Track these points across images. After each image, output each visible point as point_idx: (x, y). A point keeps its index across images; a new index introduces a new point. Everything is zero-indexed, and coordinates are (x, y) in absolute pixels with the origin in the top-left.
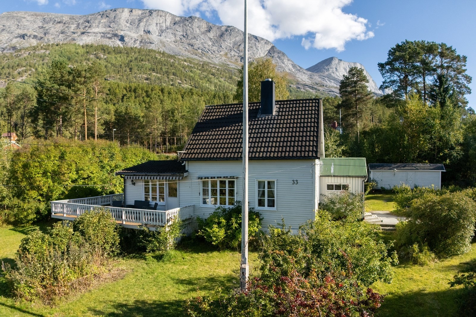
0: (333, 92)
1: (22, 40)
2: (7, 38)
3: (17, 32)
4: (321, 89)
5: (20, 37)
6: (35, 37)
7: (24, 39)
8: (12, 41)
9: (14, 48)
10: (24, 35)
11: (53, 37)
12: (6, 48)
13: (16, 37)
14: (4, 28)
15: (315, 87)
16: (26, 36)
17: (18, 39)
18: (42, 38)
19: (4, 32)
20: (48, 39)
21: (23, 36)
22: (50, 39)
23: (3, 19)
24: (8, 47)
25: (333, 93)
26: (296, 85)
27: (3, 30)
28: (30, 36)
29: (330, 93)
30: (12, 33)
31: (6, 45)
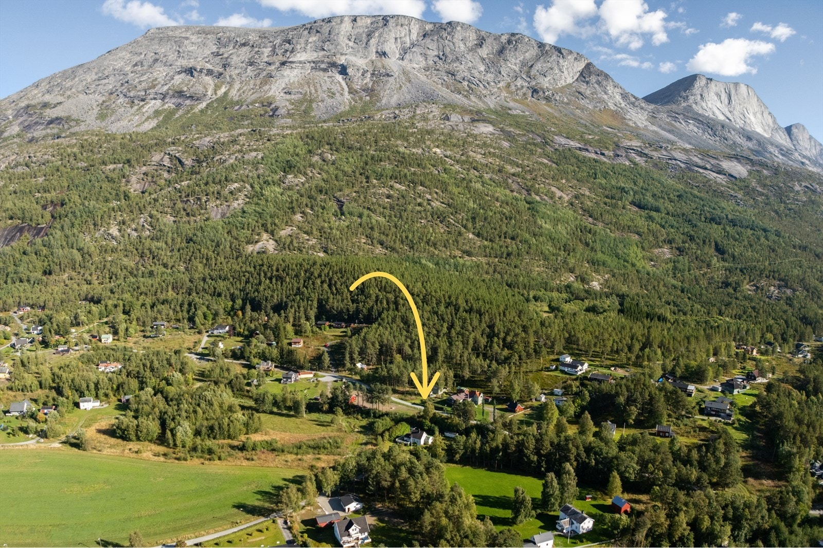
0: (675, 160)
1: (189, 77)
2: (164, 74)
3: (179, 64)
4: (655, 154)
5: (185, 72)
6: (210, 72)
7: (192, 76)
8: (173, 79)
9: (180, 94)
10: (191, 68)
11: (237, 71)
12: (168, 94)
13: (179, 73)
14: (157, 56)
15: (646, 151)
16: (195, 70)
17: (183, 75)
18: (221, 74)
19: (157, 65)
20: (230, 76)
21: (190, 71)
22: (234, 76)
23: (153, 42)
24: (171, 92)
25: (674, 162)
26: (613, 151)
27: (156, 60)
28: (201, 71)
29: (670, 162)
30: (171, 65)
31: (166, 88)
